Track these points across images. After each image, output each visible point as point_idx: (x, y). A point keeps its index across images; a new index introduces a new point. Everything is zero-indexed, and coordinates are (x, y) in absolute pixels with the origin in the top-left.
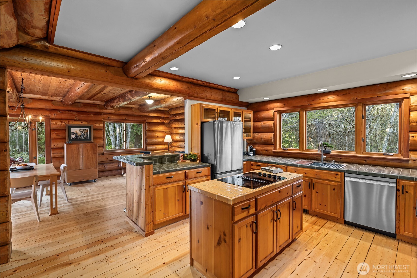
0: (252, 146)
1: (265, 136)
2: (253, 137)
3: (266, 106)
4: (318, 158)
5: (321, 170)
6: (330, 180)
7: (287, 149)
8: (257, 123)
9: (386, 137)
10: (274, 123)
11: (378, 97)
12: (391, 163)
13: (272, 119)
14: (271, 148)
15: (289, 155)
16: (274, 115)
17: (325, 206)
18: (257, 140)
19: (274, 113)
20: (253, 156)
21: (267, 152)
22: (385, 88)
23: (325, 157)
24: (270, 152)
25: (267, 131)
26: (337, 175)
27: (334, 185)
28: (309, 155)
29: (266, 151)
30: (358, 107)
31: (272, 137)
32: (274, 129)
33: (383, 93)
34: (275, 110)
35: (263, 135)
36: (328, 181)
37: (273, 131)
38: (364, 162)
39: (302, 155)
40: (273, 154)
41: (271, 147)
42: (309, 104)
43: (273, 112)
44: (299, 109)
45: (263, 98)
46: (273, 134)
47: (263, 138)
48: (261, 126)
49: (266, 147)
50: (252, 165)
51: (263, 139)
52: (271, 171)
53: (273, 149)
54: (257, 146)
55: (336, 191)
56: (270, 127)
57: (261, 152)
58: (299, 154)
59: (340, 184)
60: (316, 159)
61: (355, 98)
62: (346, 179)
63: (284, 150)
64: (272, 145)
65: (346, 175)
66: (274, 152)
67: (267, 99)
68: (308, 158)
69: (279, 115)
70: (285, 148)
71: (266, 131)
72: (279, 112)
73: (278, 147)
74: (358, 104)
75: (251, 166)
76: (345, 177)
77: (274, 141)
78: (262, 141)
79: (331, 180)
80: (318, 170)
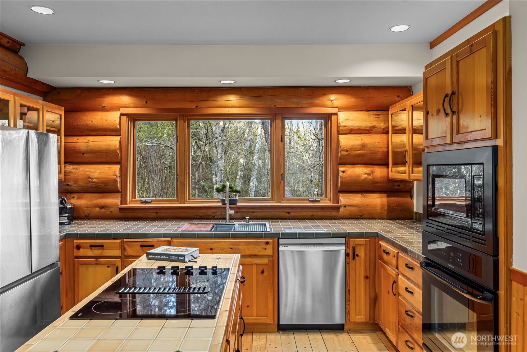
0: (65, 199)
1: (98, 171)
2: (65, 175)
3: (99, 99)
4: (215, 214)
5: (240, 239)
6: (255, 256)
7: (152, 202)
8: (75, 139)
9: (239, 172)
10: (120, 142)
11: (302, 107)
12: (320, 213)
13: (115, 132)
14: (114, 201)
15: (157, 213)
16: (120, 124)
17: (248, 306)
18: (76, 181)
19: (120, 118)
20: (69, 224)
21: (103, 210)
22: (312, 95)
23: (232, 212)
24: (112, 209)
25: (104, 160)
26: (267, 243)
27: (263, 264)
28: (199, 211)
29: (102, 207)
30: (276, 120)
31: (118, 173)
32: (121, 155)
33: (308, 102)
34: (123, 111)
35: (92, 170)
36: (252, 258)
37: (119, 160)
38: (287, 215)
39: (187, 211)
40: (120, 214)
41: (113, 198)
42: (197, 107)
43: (118, 116)
44: (175, 115)
45: (99, 81)
46: (118, 167)
47: (93, 177)
48: (88, 147)
49: (102, 198)
50: (78, 247)
51: (92, 179)
52: (178, 258)
53: (119, 203)
54: (74, 198)
55: (265, 274)
56: (112, 150)
57: (87, 212)
58: (179, 211)
59: (272, 259)
60: (211, 217)
61: (273, 106)
62: (281, 248)
63: (146, 202)
64: (116, 195)
65: (281, 241)
66: (121, 209)
67: (107, 82)
68: (197, 216)
69: (131, 125)
70: (146, 199)
71: (100, 160)
72: (131, 117)
73: (129, 196)
74: (275, 115)
75: (75, 250)
76: (278, 245)
77: (121, 182)
78: (89, 185)
79: (257, 255)
80: (234, 239)
